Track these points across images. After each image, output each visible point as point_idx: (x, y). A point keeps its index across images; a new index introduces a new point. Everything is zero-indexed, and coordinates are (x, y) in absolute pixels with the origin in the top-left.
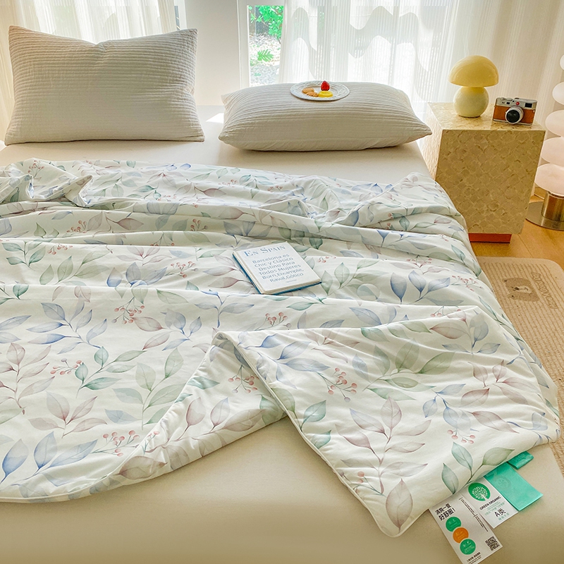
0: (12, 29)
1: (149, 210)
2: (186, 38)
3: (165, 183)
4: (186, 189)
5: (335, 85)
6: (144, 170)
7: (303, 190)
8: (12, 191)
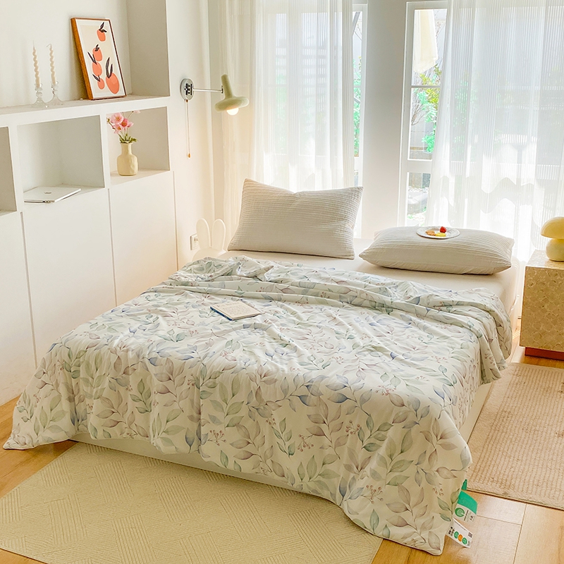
0: (246, 181)
1: (300, 285)
2: (354, 193)
3: (315, 275)
4: (327, 279)
5: (451, 230)
6: (306, 268)
7: (397, 286)
8: (229, 270)
